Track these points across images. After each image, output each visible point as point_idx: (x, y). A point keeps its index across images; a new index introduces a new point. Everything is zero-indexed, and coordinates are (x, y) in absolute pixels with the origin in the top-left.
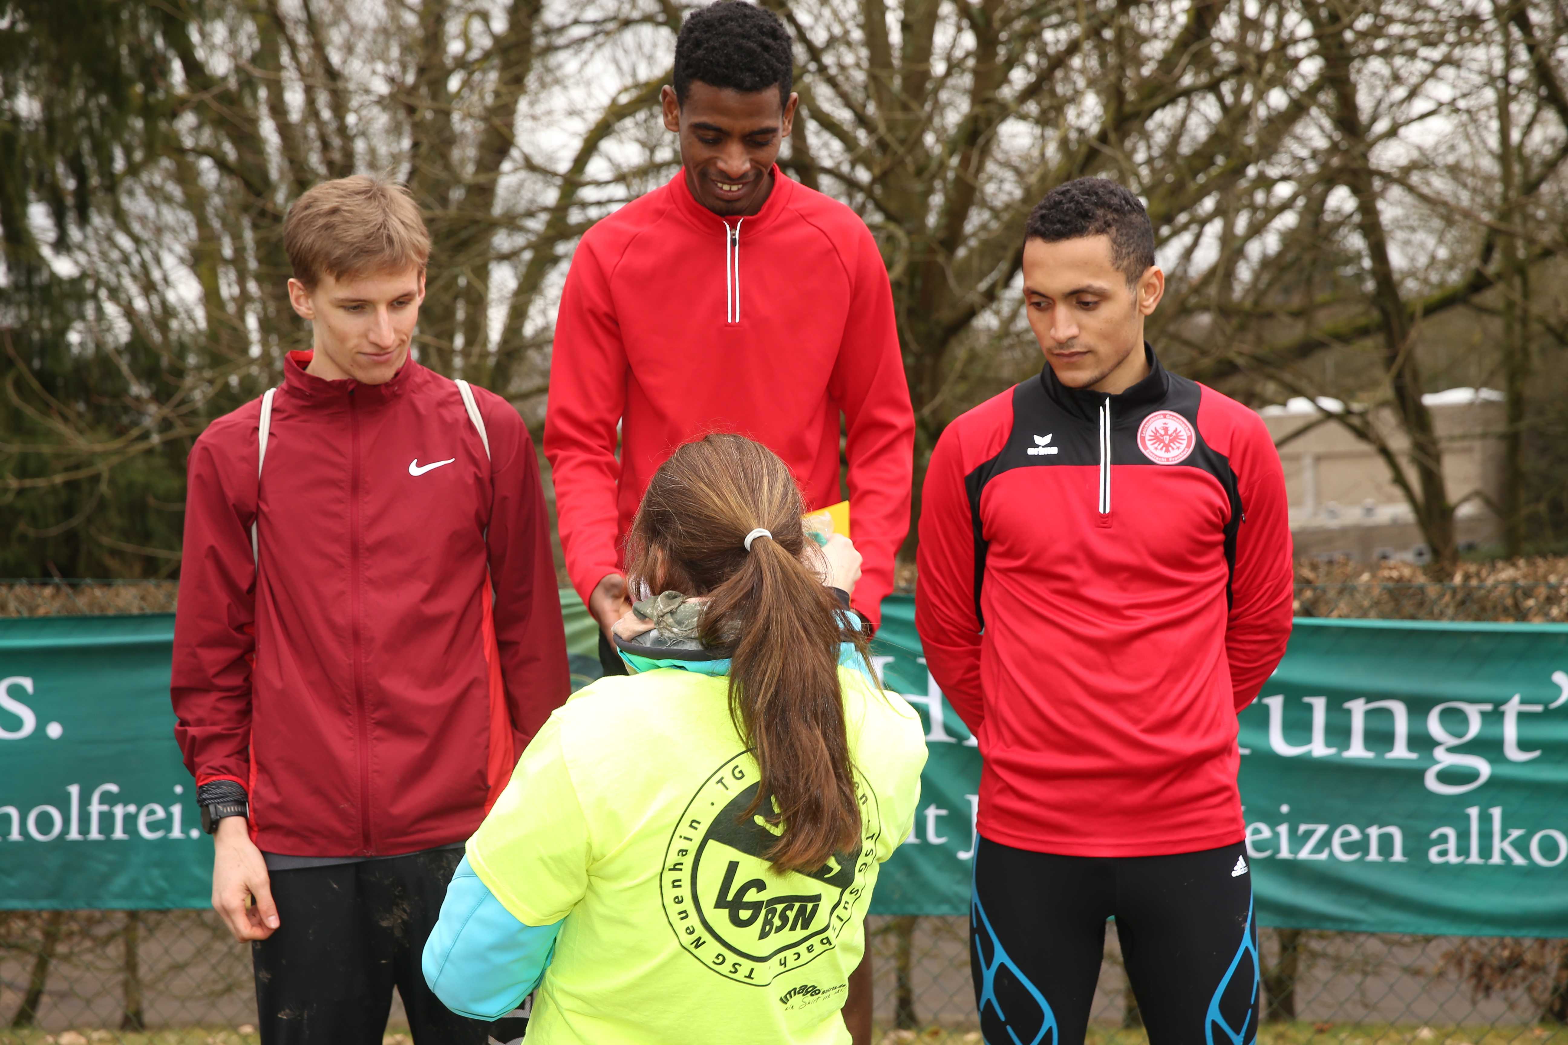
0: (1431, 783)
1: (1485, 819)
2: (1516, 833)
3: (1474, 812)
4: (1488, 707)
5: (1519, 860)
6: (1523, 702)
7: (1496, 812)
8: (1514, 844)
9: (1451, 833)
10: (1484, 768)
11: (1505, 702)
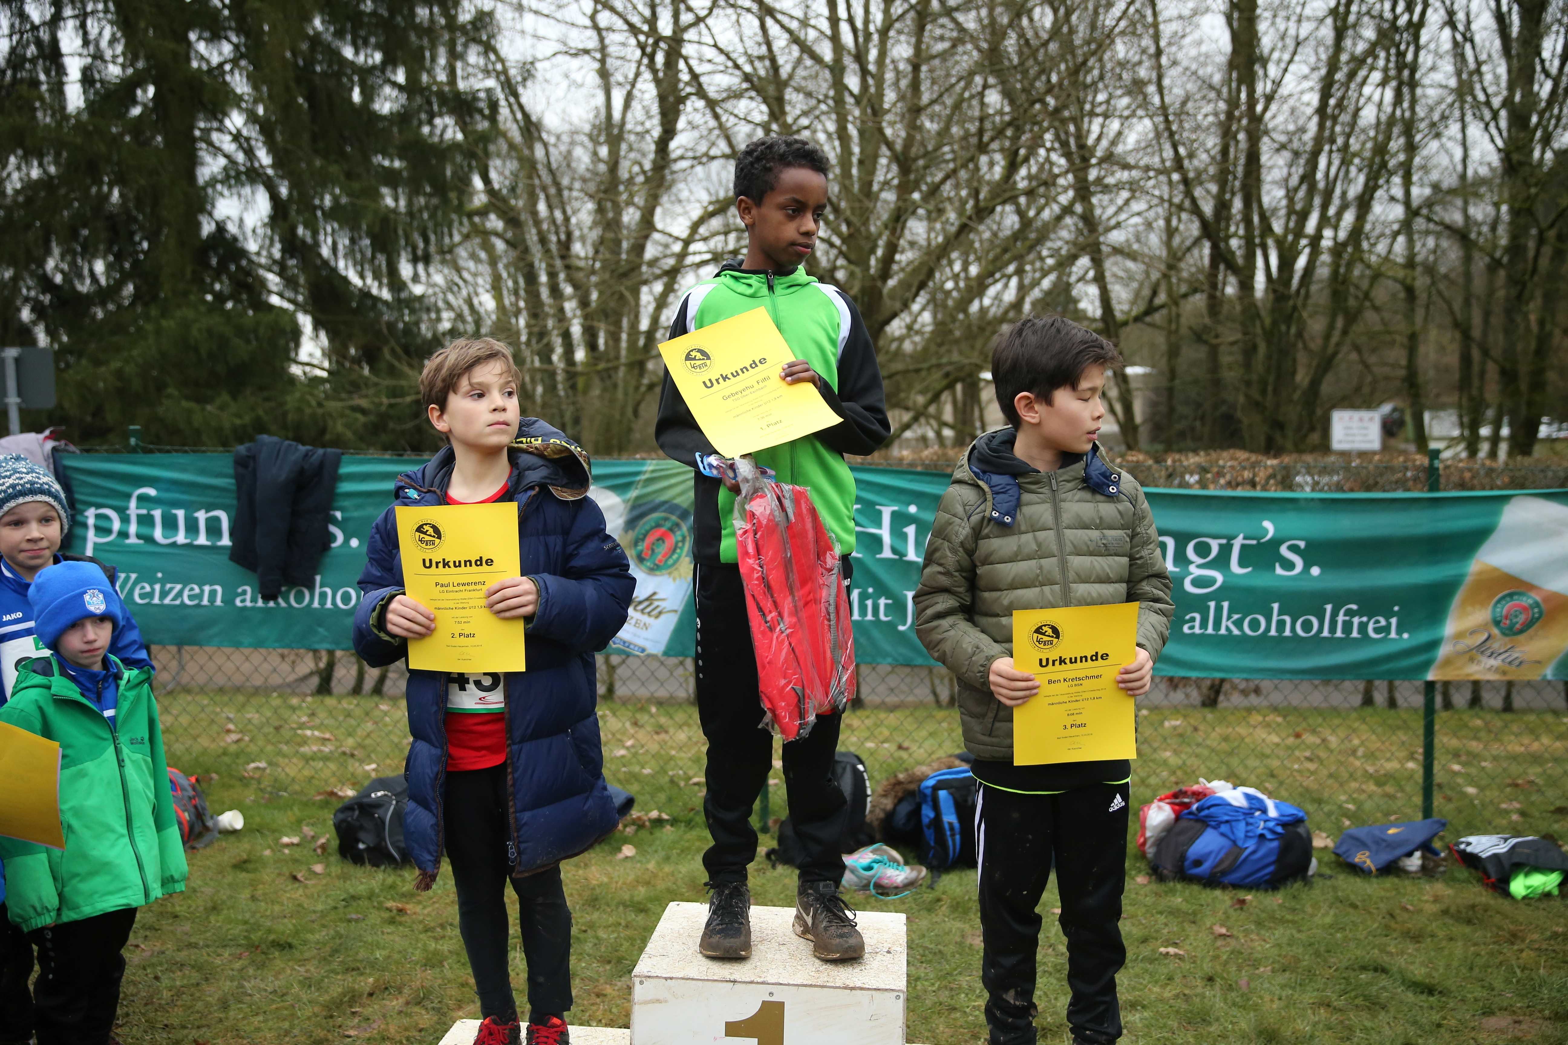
0: (1188, 587)
1: (1219, 609)
2: (1236, 617)
3: (1212, 604)
4: (1224, 541)
5: (1236, 632)
6: (1245, 538)
7: (1226, 605)
8: (1234, 623)
9: (1198, 616)
10: (1219, 578)
11: (1234, 538)
